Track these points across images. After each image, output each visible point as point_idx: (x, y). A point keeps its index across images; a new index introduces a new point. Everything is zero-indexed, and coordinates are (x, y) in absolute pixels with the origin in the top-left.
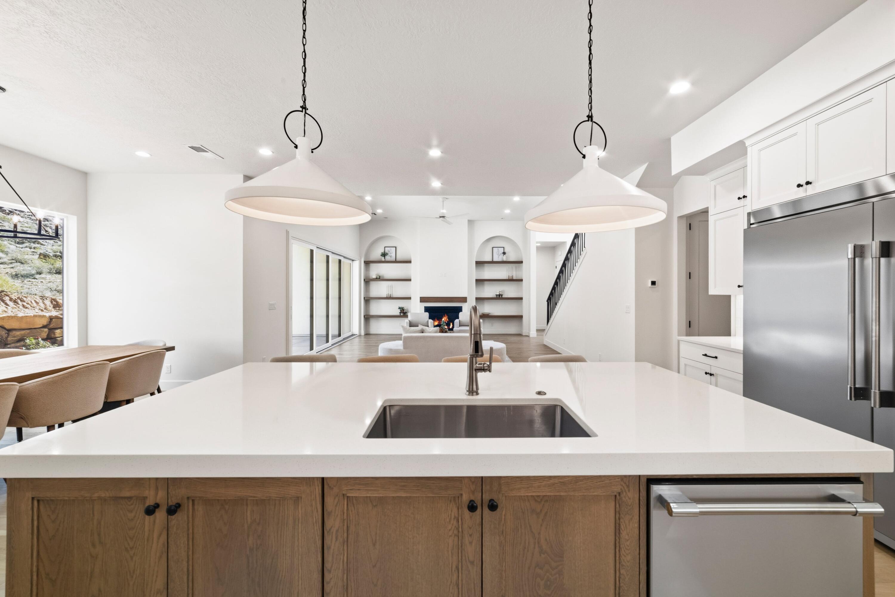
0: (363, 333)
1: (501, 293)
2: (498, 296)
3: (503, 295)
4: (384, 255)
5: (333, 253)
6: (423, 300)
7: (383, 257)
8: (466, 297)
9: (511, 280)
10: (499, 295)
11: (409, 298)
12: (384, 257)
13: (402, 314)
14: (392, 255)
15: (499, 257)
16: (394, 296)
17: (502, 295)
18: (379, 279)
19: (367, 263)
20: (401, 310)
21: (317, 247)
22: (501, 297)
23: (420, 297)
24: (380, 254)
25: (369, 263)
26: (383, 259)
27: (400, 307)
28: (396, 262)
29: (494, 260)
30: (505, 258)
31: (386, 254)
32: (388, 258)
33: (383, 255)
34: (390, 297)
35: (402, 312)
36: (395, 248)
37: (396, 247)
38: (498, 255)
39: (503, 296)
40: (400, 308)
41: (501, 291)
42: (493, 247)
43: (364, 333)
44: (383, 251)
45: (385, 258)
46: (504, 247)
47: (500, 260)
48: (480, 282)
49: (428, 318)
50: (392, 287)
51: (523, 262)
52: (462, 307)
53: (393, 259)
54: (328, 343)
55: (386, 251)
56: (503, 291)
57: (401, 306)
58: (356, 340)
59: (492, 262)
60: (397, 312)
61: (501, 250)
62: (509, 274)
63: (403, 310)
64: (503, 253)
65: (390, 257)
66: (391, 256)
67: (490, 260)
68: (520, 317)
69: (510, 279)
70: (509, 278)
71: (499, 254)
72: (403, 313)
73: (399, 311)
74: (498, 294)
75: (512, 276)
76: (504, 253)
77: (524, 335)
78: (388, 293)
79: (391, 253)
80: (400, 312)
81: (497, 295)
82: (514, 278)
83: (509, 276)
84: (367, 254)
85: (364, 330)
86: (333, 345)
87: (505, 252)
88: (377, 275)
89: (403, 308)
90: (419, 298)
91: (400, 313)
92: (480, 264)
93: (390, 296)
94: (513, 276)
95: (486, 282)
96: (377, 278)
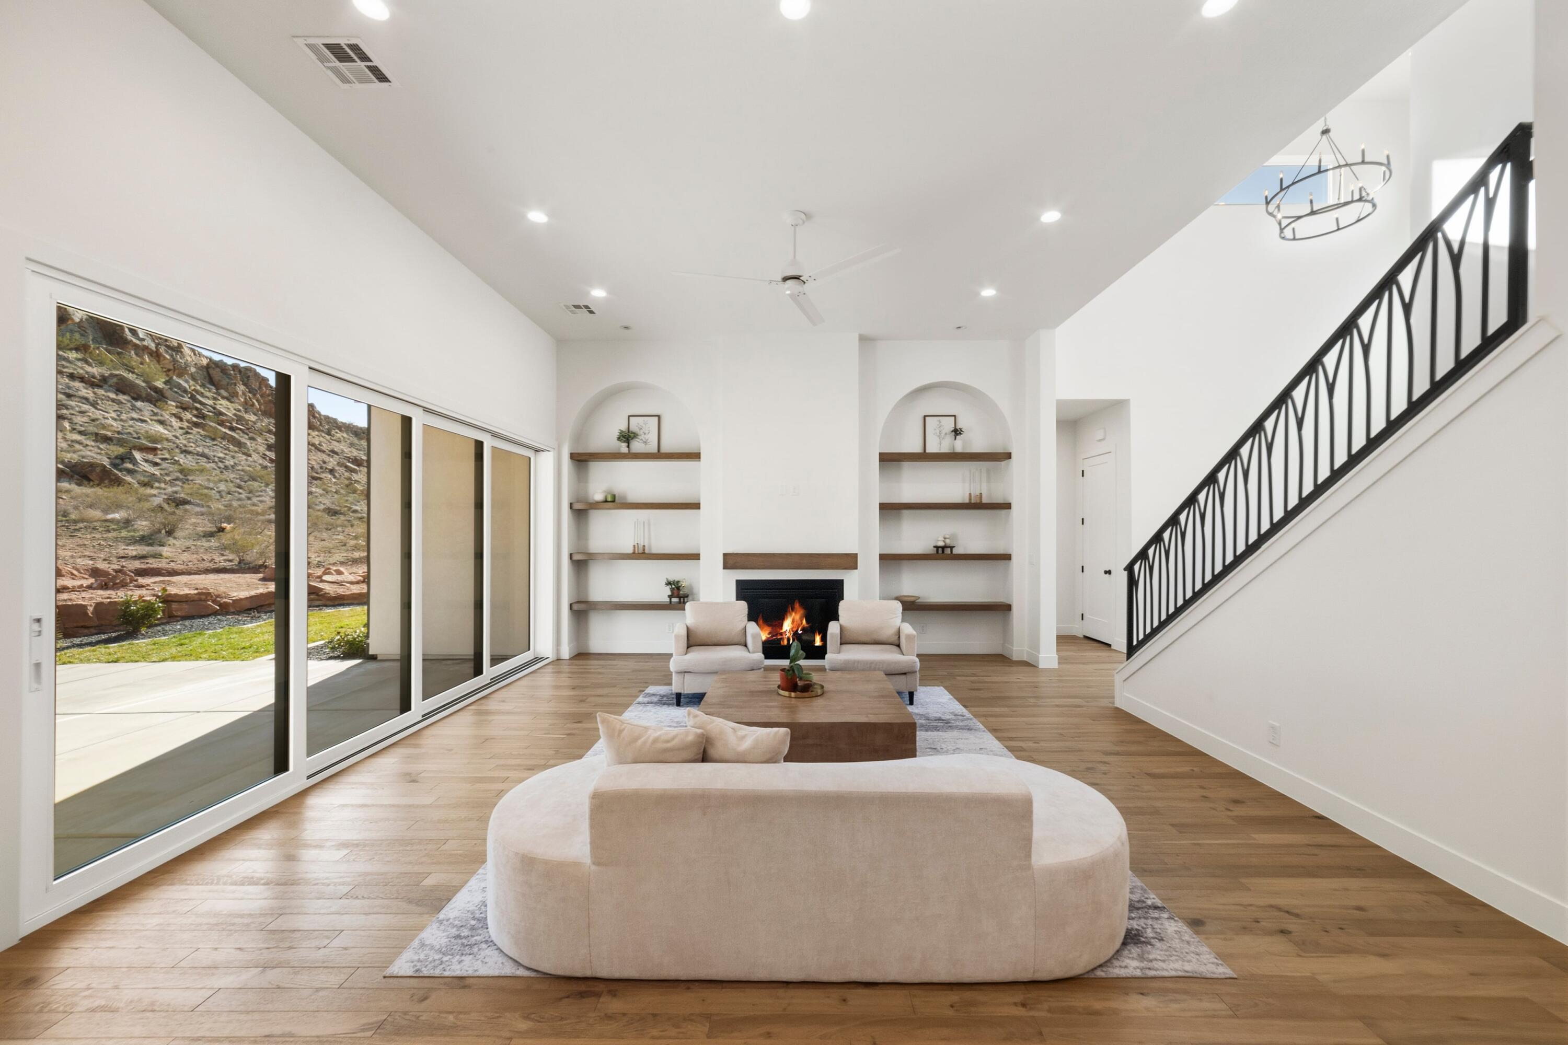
0: (566, 653)
1: (948, 541)
2: (940, 549)
3: (954, 547)
4: (627, 437)
5: (426, 410)
6: (731, 561)
7: (624, 442)
8: (857, 554)
9: (975, 505)
10: (943, 548)
11: (696, 557)
12: (627, 444)
13: (675, 600)
14: (647, 437)
15: (943, 442)
16: (655, 550)
17: (952, 548)
18: (613, 502)
19: (581, 460)
20: (672, 590)
21: (310, 368)
22: (949, 552)
23: (725, 555)
24: (616, 434)
25: (586, 461)
26: (623, 448)
27: (671, 579)
28: (659, 455)
29: (927, 451)
30: (959, 446)
31: (632, 435)
32: (637, 446)
33: (624, 437)
34: (644, 553)
35: (675, 595)
36: (657, 418)
37: (659, 416)
38: (939, 437)
39: (955, 551)
40: (669, 583)
41: (947, 536)
42: (925, 417)
43: (570, 654)
44: (624, 427)
45: (628, 446)
46: (955, 416)
47: (945, 448)
48: (890, 510)
49: (746, 618)
50: (649, 525)
51: (1013, 455)
52: (843, 580)
53: (652, 448)
54: (409, 712)
55: (633, 428)
56: (954, 537)
57: (673, 577)
58: (547, 679)
59: (924, 457)
60: (662, 594)
61: (949, 424)
62: (970, 490)
63: (678, 588)
64: (952, 431)
65: (643, 445)
66: (646, 442)
67: (917, 448)
68: (1006, 608)
69: (973, 502)
70: (970, 499)
71: (943, 435)
72: (679, 597)
73: (667, 591)
74: (941, 544)
75: (978, 493)
76: (957, 432)
77: (1015, 659)
78: (636, 542)
79: (647, 432)
80: (670, 593)
81: (937, 547)
82: (984, 501)
83: (970, 495)
84: (580, 435)
85: (569, 643)
86: (426, 716)
87: (958, 428)
88: (608, 492)
89: (678, 582)
90: (722, 555)
91: (670, 597)
92: (889, 460)
93: (644, 550)
94: (981, 494)
95: (906, 513)
96: (606, 501)
